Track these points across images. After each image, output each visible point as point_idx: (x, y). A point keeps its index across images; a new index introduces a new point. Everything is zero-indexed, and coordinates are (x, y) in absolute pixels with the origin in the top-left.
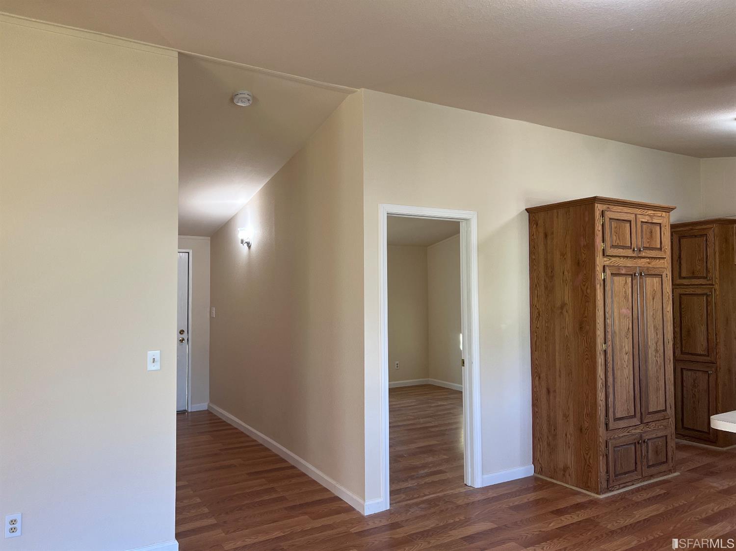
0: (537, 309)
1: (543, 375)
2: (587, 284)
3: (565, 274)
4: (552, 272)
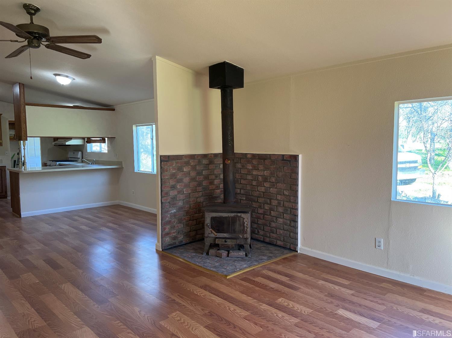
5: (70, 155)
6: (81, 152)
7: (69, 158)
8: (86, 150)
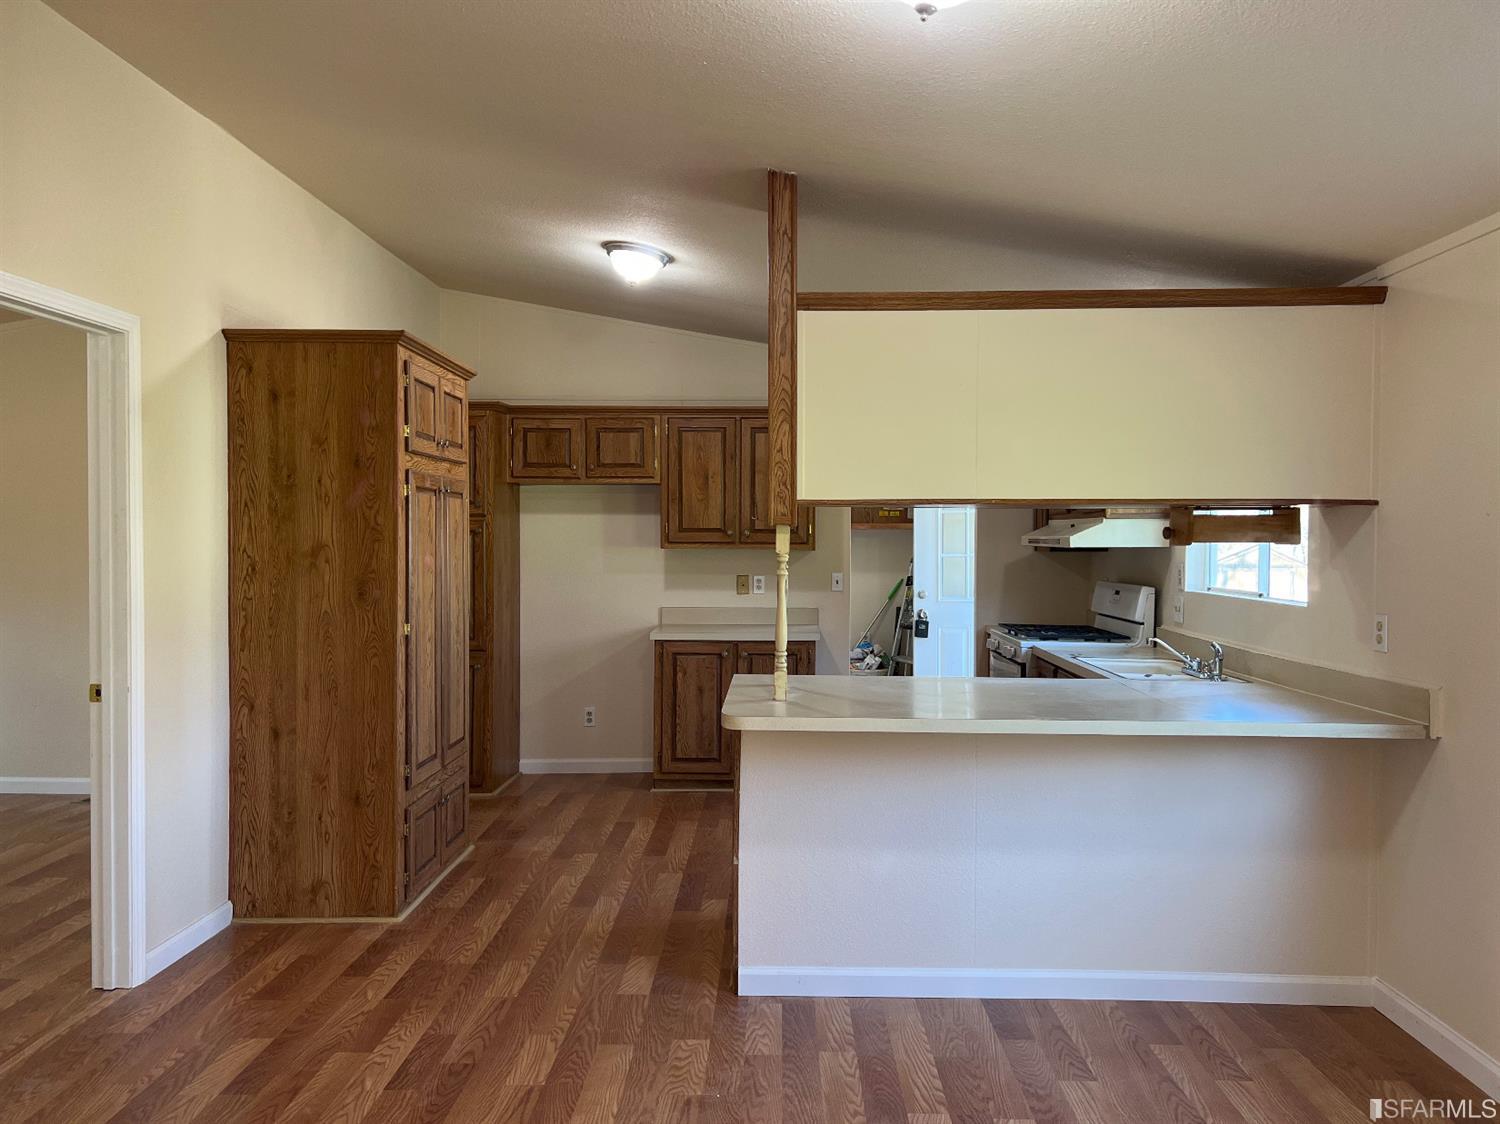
0: (249, 557)
1: (262, 702)
2: (376, 507)
3: (323, 481)
4: (289, 476)
5: (1103, 601)
6: (1153, 590)
7: (1098, 617)
8: (1180, 581)
